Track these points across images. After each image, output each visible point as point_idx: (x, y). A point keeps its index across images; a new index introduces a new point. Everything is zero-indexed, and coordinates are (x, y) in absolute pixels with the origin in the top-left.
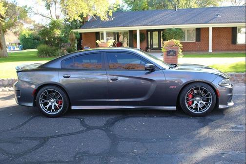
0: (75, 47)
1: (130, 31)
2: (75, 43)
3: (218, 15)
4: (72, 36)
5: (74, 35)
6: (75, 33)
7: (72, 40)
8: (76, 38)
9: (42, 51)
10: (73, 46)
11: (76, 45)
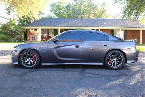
0: (22, 37)
1: (55, 29)
2: (22, 34)
3: (104, 23)
4: (21, 30)
5: (22, 30)
6: (23, 28)
7: (21, 32)
8: (23, 31)
9: (2, 38)
10: (21, 36)
11: (23, 36)
